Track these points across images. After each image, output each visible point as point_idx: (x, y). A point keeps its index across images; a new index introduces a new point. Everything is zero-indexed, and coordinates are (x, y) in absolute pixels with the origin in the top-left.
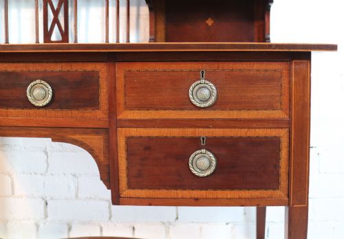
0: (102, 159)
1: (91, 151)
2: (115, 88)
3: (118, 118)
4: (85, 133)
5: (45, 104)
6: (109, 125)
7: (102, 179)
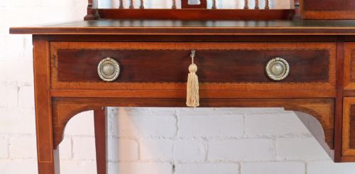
0: (328, 123)
1: (319, 117)
2: (343, 64)
3: (345, 88)
4: (315, 103)
5: (283, 78)
6: (337, 95)
7: (326, 141)
